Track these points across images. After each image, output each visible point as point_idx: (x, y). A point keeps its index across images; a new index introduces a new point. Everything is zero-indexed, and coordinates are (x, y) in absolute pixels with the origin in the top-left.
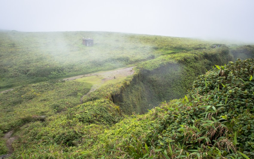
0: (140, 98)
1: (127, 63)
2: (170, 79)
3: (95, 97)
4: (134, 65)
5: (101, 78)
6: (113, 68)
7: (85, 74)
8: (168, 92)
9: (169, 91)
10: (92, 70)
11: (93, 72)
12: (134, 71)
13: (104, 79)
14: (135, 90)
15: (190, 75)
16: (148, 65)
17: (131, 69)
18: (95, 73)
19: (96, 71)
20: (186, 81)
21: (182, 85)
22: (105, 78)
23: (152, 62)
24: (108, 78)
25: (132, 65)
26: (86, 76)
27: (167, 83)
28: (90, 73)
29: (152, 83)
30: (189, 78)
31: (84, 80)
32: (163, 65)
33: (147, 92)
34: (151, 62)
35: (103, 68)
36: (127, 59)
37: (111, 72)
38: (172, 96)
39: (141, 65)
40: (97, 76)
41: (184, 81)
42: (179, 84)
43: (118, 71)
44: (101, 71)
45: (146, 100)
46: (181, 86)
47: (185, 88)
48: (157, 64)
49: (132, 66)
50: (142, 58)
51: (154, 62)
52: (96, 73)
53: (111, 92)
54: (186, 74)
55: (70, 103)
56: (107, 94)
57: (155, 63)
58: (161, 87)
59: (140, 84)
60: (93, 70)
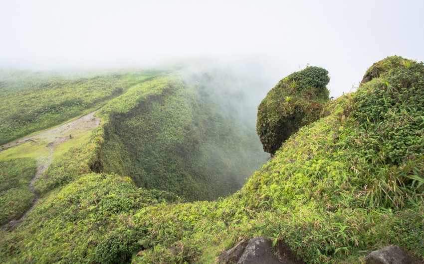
0: (121, 160)
1: (82, 108)
2: (156, 119)
3: (63, 176)
4: (94, 109)
5: (45, 144)
6: (59, 121)
7: (4, 144)
8: (159, 140)
9: (159, 138)
10: (15, 134)
11: (21, 136)
12: (99, 119)
13: (51, 144)
14: (112, 149)
15: (183, 108)
16: (119, 105)
17: (93, 117)
18: (26, 138)
19: (26, 134)
20: (179, 118)
21: (176, 124)
22: (50, 142)
23: (124, 99)
24: (57, 140)
25: (91, 110)
26: (9, 148)
27: (154, 127)
28: (14, 139)
29: (132, 132)
30: (183, 112)
31: (8, 156)
32: (143, 100)
33: (128, 147)
34: (120, 99)
35: (37, 125)
36: (78, 102)
37: (57, 129)
38: (166, 145)
39: (108, 107)
40: (32, 141)
41: (177, 118)
42: (171, 124)
43: (69, 124)
44: (35, 131)
45: (130, 161)
46: (175, 127)
47: (180, 128)
48: (132, 100)
49: (91, 112)
50: (103, 96)
51: (126, 98)
52: (27, 136)
53: (87, 160)
54: (177, 108)
55: (17, 202)
56: (82, 166)
57: (130, 100)
58: (147, 135)
59: (113, 137)
60: (19, 133)
